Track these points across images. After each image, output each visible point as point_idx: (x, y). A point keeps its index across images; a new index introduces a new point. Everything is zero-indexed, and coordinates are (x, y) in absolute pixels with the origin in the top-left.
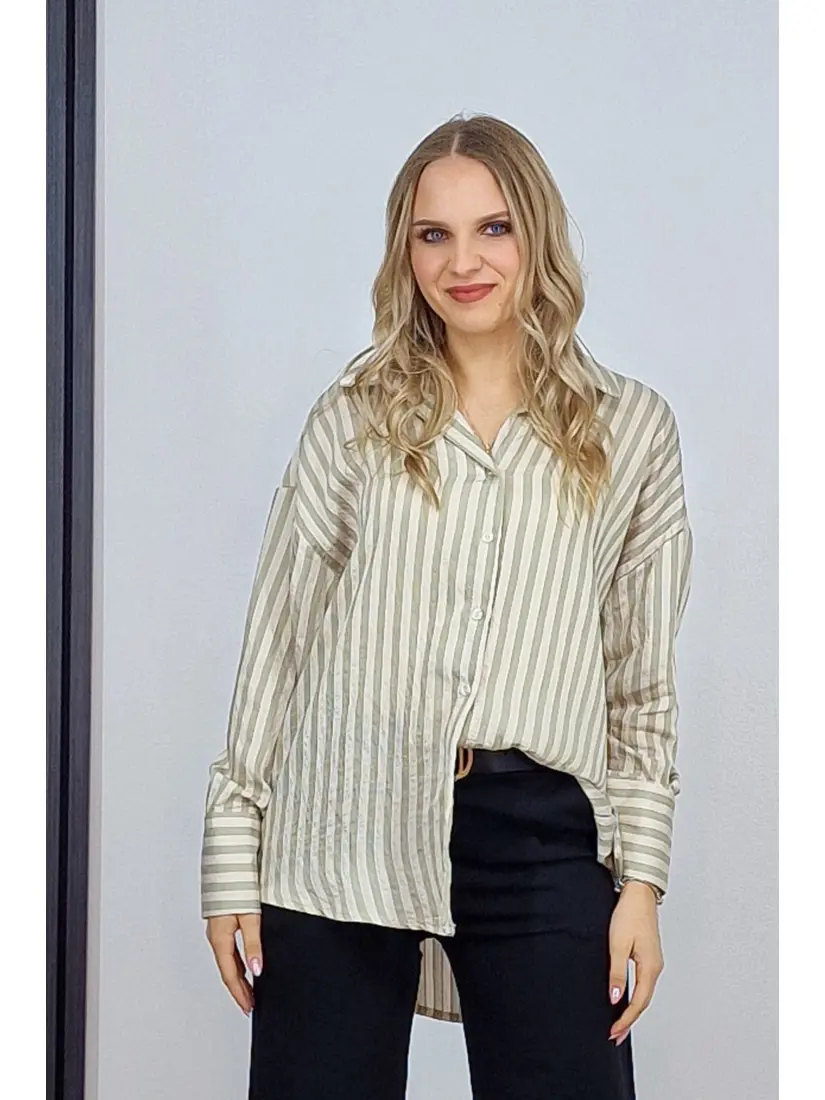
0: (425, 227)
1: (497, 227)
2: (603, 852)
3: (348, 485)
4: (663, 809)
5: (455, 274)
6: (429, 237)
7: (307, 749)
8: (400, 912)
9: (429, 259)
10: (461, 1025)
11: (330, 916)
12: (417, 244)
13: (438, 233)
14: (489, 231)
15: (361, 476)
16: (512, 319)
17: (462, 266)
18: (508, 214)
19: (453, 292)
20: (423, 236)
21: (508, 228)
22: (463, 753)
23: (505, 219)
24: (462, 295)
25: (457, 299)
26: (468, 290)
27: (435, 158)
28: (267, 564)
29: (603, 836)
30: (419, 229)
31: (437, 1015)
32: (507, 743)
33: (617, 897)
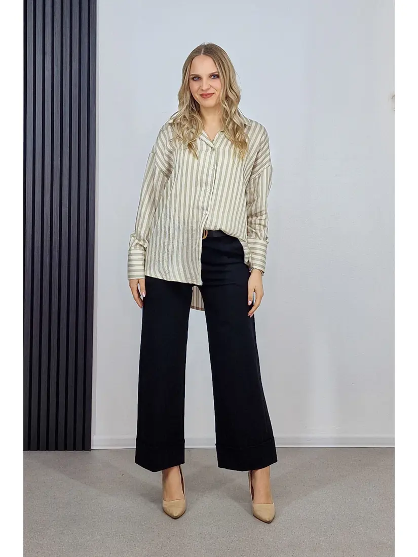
0: (193, 76)
1: (215, 76)
2: (246, 261)
3: (171, 152)
4: (264, 248)
5: (202, 90)
6: (195, 79)
7: (159, 230)
8: (186, 278)
9: (195, 86)
10: (204, 312)
11: (166, 279)
12: (191, 81)
13: (197, 78)
14: (212, 77)
15: (175, 150)
16: (219, 104)
17: (204, 88)
18: (218, 72)
19: (201, 95)
20: (193, 79)
21: (218, 76)
22: (205, 232)
23: (217, 74)
24: (205, 96)
25: (204, 98)
26: (206, 95)
27: (197, 56)
28: (147, 177)
29: (246, 256)
30: (192, 76)
31: (197, 308)
32: (218, 228)
33: (250, 273)
